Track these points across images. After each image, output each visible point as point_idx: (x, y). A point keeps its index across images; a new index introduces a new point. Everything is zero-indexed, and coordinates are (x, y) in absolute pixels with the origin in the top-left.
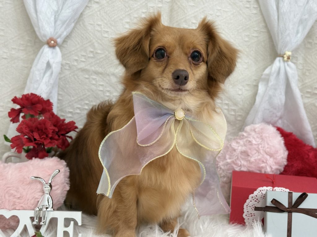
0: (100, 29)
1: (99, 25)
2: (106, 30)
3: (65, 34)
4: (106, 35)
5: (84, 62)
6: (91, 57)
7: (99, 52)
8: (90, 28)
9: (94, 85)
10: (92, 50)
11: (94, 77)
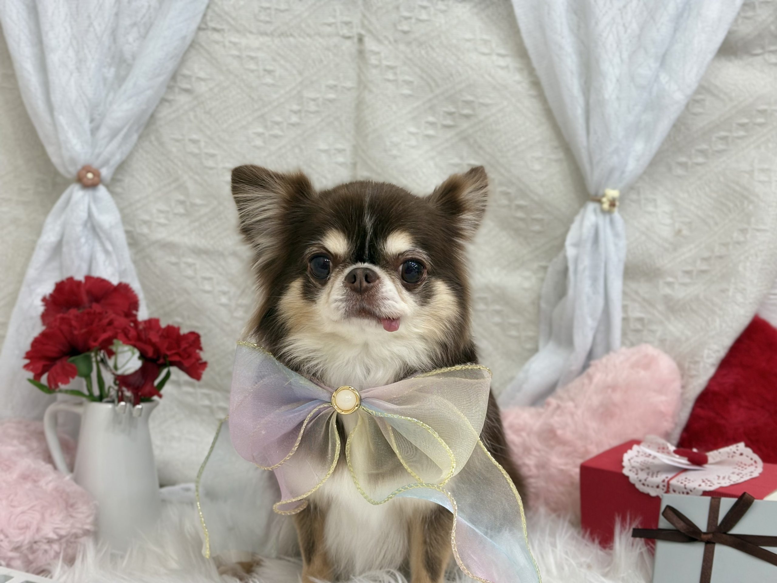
0: (196, 151)
1: (194, 142)
2: (212, 151)
3: (118, 158)
4: (210, 163)
5: (164, 225)
6: (181, 215)
7: (198, 201)
8: (174, 150)
9: (190, 278)
10: (182, 198)
11: (190, 260)
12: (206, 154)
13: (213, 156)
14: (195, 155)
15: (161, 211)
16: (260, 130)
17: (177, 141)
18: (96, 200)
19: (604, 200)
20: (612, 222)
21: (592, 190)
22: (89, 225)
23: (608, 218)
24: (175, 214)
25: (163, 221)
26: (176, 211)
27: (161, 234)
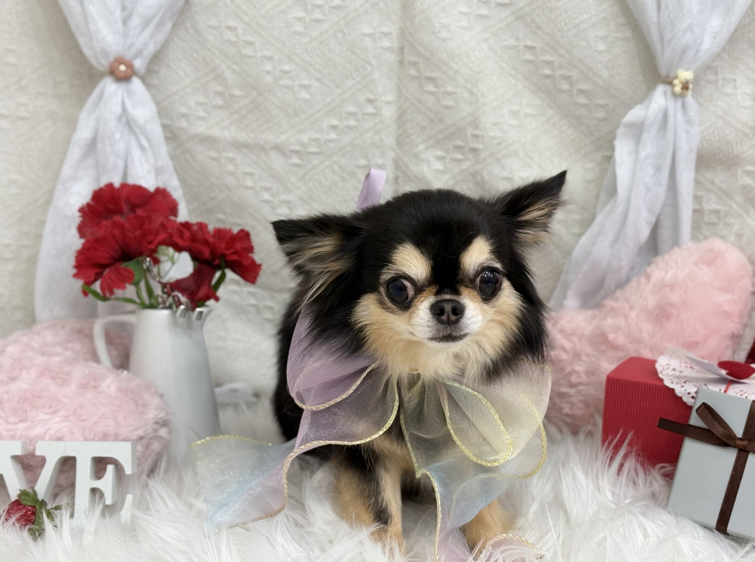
0: (234, 39)
1: (231, 29)
2: (250, 39)
3: (151, 48)
4: (249, 51)
5: (203, 118)
6: (221, 107)
7: (237, 92)
8: (211, 38)
9: (231, 173)
10: (220, 89)
11: (231, 155)
12: (244, 42)
13: (251, 44)
14: (232, 43)
15: (199, 104)
16: (301, 14)
17: (214, 28)
18: (130, 93)
19: (676, 82)
20: (684, 106)
21: (663, 72)
22: (124, 120)
23: (679, 102)
24: (214, 107)
25: (201, 113)
26: (214, 103)
27: (200, 128)
